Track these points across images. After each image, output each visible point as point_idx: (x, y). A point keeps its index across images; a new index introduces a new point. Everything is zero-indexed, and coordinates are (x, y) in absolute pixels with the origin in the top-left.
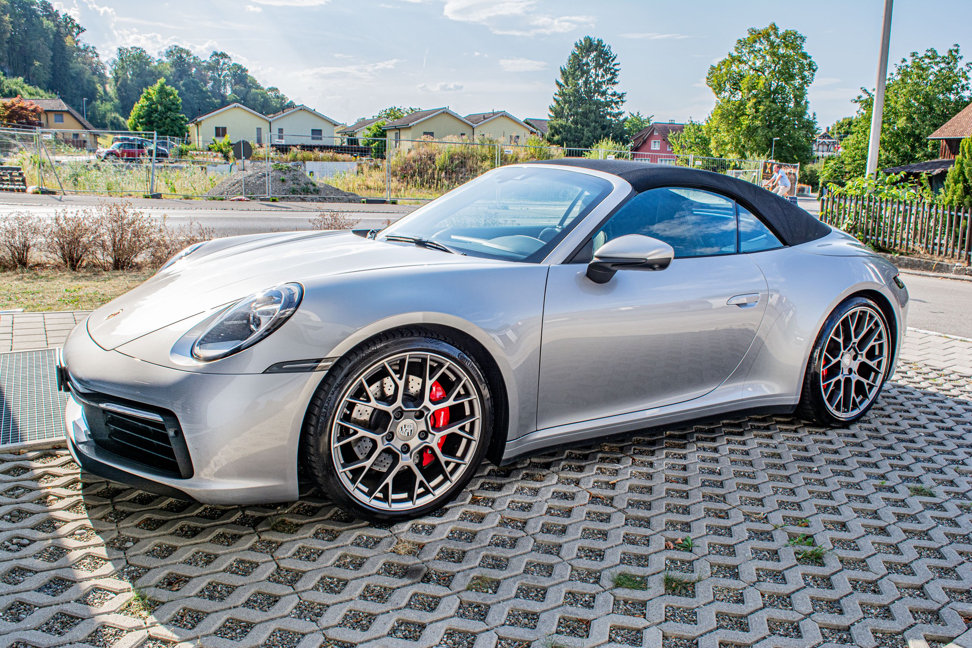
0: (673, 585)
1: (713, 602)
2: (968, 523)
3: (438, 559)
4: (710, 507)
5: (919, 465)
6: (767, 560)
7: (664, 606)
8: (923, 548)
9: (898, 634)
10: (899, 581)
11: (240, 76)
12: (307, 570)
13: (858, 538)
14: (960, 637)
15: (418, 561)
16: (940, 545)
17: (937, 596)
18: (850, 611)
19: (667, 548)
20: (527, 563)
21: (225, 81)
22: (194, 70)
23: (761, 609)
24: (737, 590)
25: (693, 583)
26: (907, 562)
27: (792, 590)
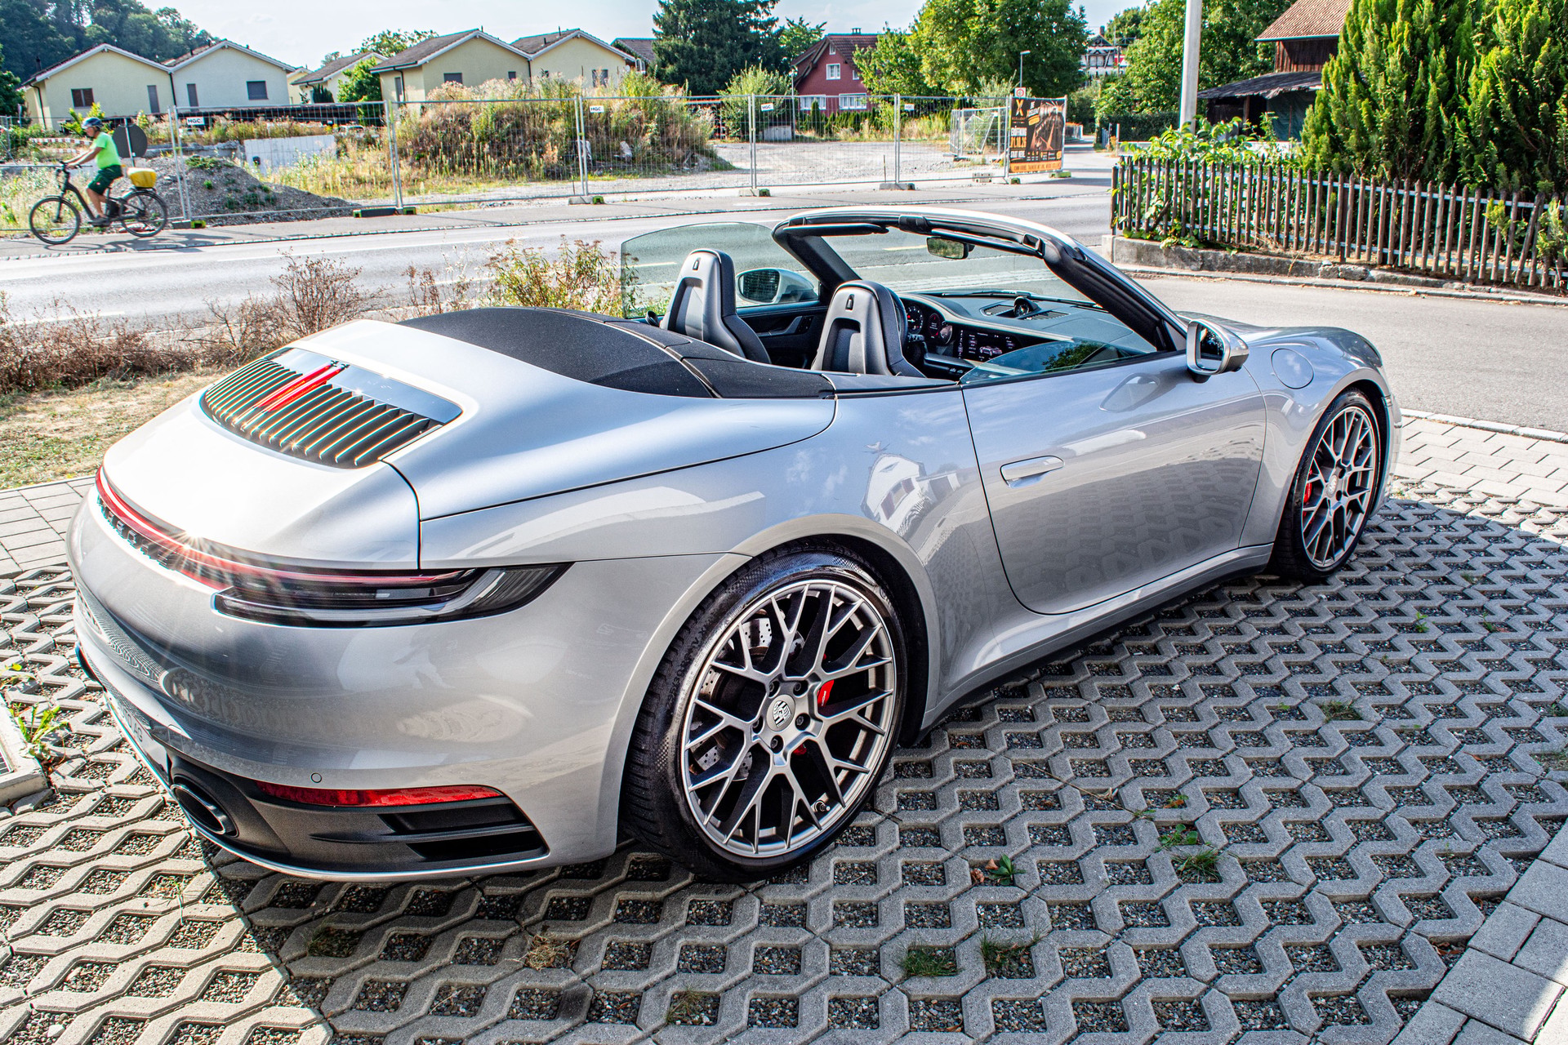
0: (998, 958)
1: (1062, 981)
2: (1416, 764)
3: (609, 968)
4: (1028, 788)
5: (1330, 657)
6: (1133, 882)
7: (989, 1001)
8: (1360, 822)
9: (1348, 995)
10: (1336, 893)
12: (387, 1030)
13: (1262, 817)
14: (1439, 988)
15: (574, 978)
16: (1383, 813)
17: (1395, 915)
18: (1273, 965)
19: (975, 881)
20: (756, 950)
23: (1139, 982)
24: (1097, 950)
25: (1028, 948)
26: (1341, 853)
27: (1180, 937)
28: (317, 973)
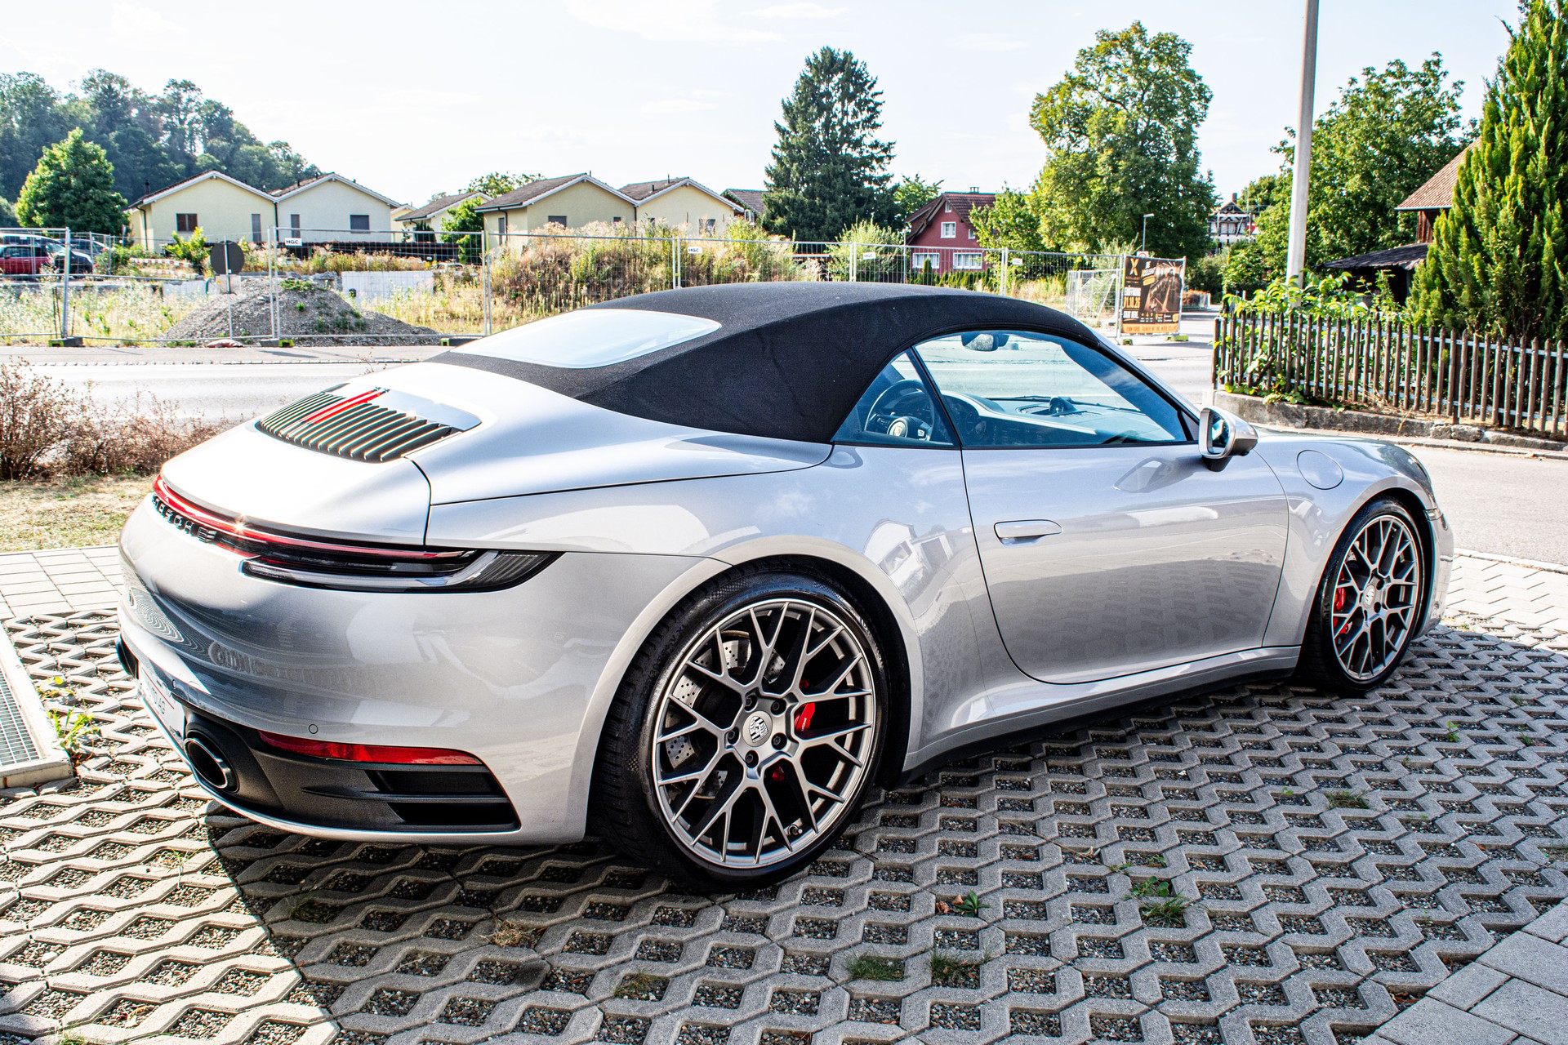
0: (945, 970)
1: (1006, 993)
2: (1414, 847)
3: (569, 951)
4: (1010, 842)
5: (1348, 758)
6: (1096, 922)
7: (928, 1004)
8: (1342, 890)
9: (1292, 1025)
10: (1300, 944)
11: (219, 122)
12: (352, 980)
13: (1241, 880)
14: (1386, 1025)
15: (535, 955)
16: (1368, 884)
17: (1356, 964)
18: (1219, 995)
19: (939, 911)
20: (713, 949)
21: (192, 131)
22: (135, 112)
23: (1081, 1000)
24: (1046, 972)
25: (977, 966)
26: (1314, 913)
27: (1132, 967)
28: (296, 933)
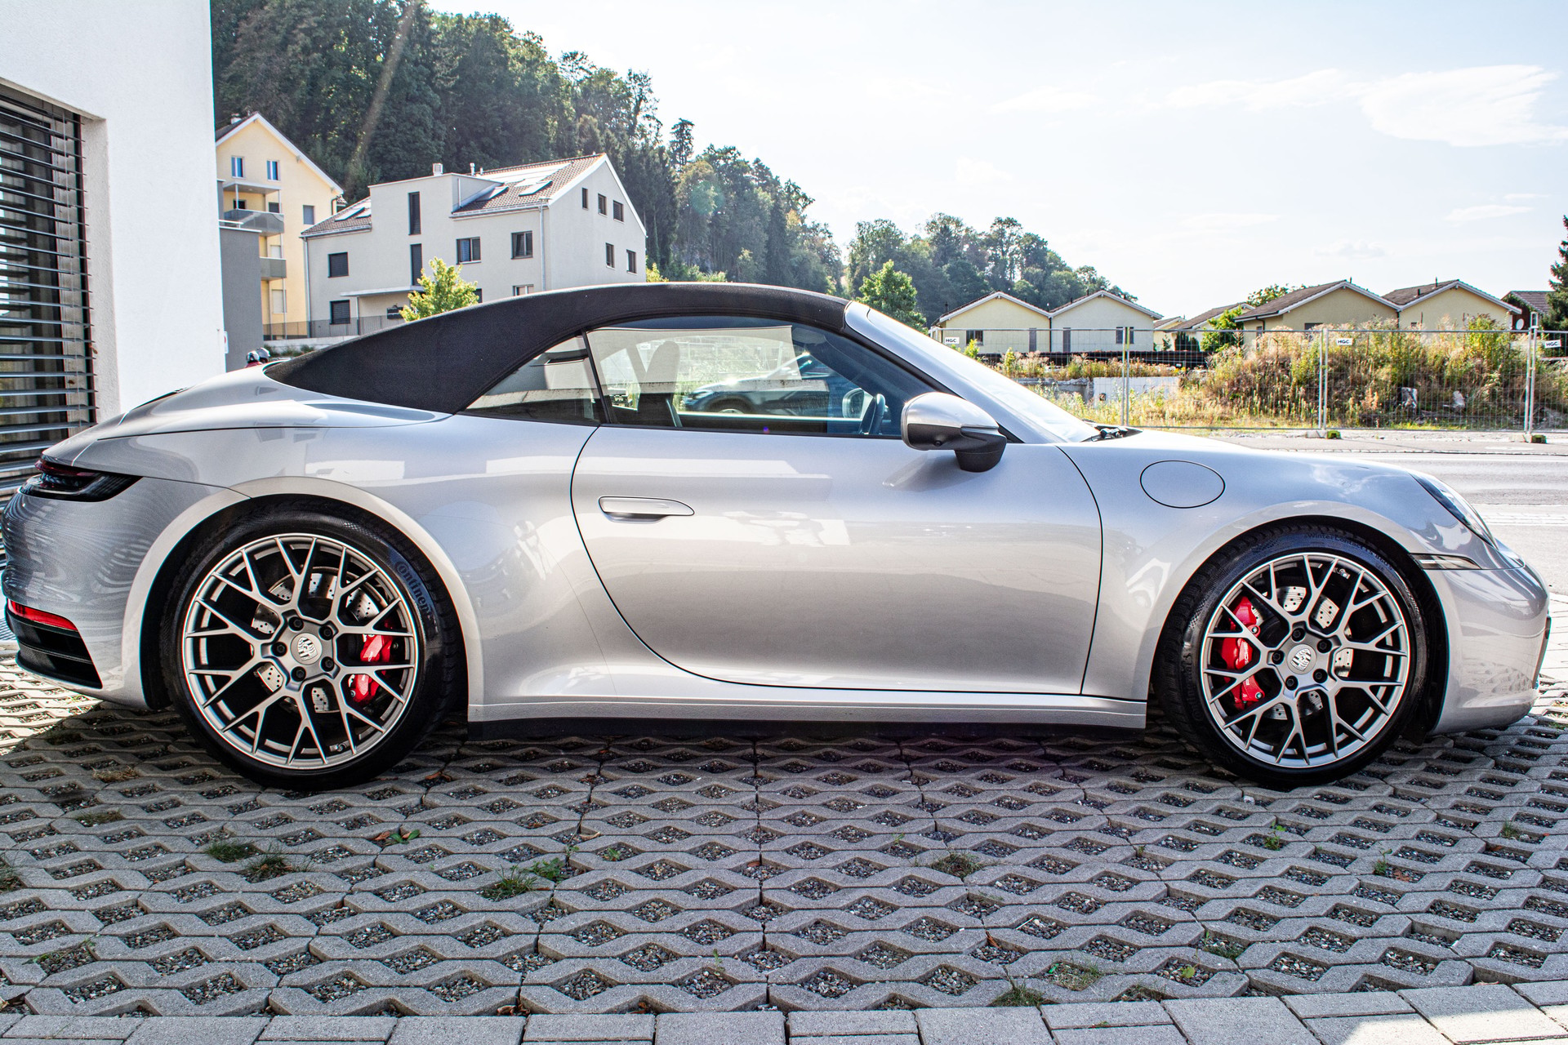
11: (1035, 251)
21: (1012, 260)
22: (966, 247)
